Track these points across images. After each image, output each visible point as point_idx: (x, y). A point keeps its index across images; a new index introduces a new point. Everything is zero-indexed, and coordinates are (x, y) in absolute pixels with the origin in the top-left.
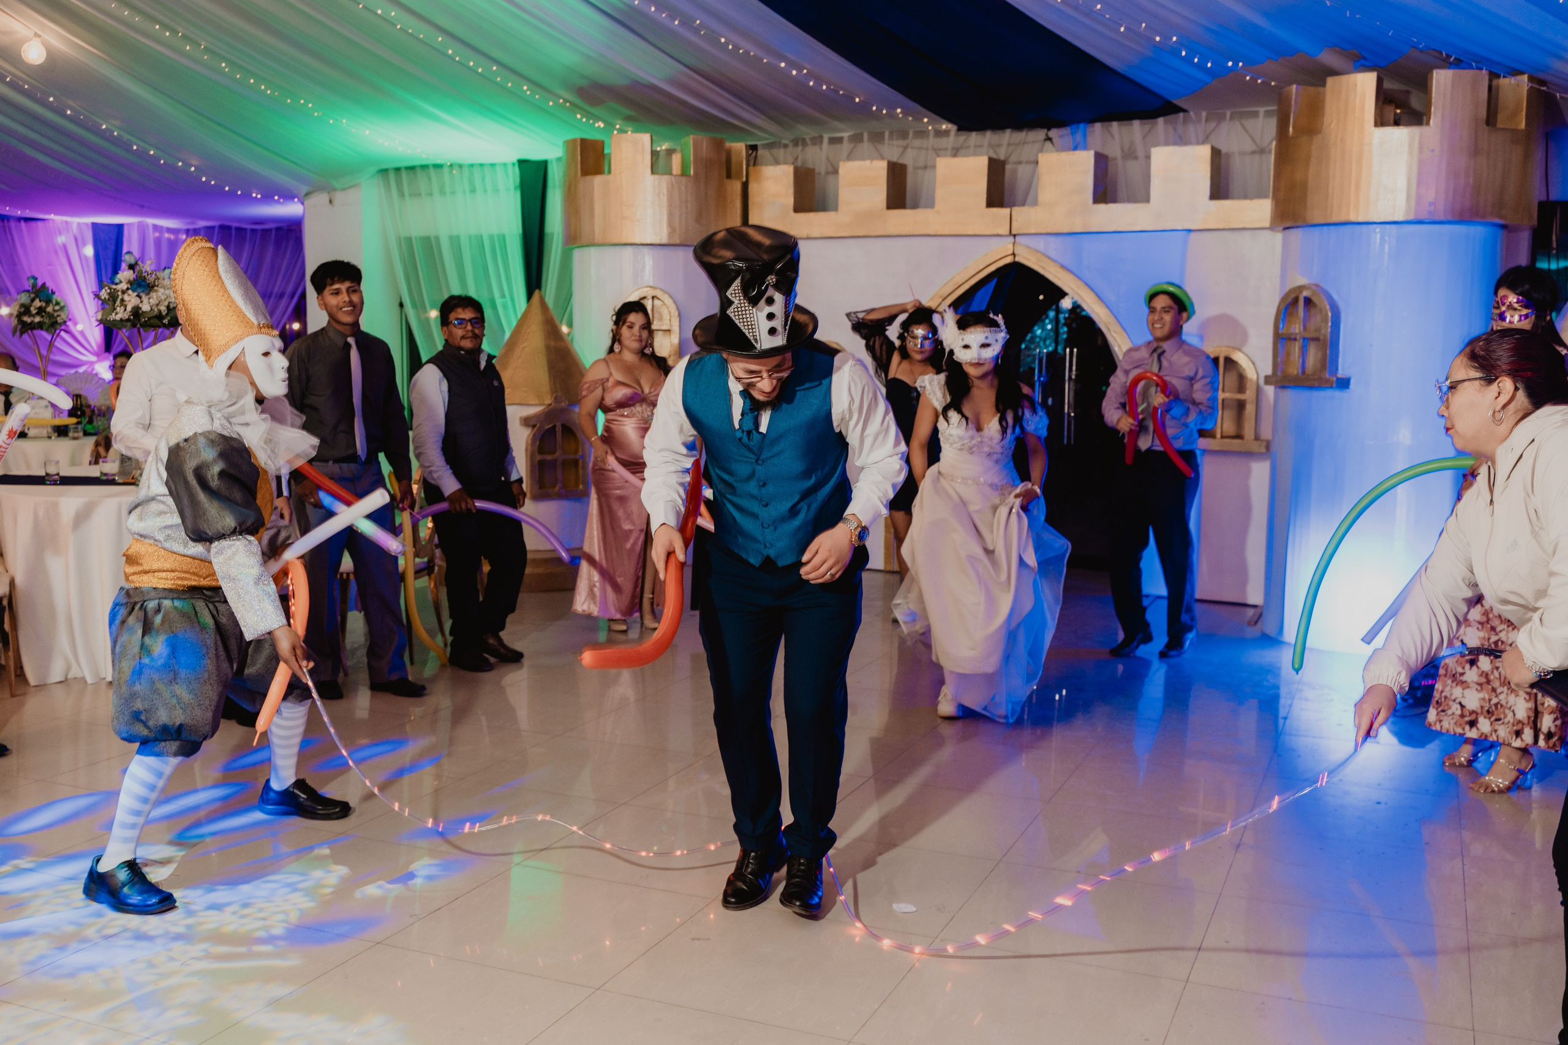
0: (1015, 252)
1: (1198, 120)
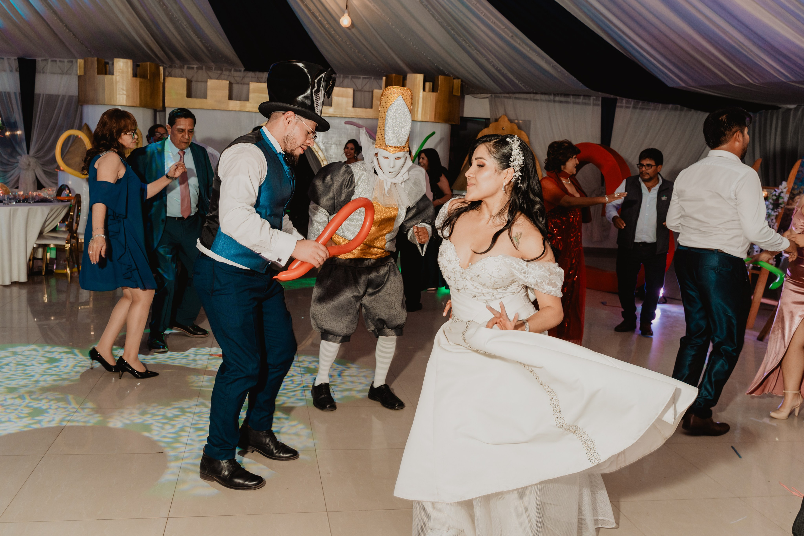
1: (340, 77)
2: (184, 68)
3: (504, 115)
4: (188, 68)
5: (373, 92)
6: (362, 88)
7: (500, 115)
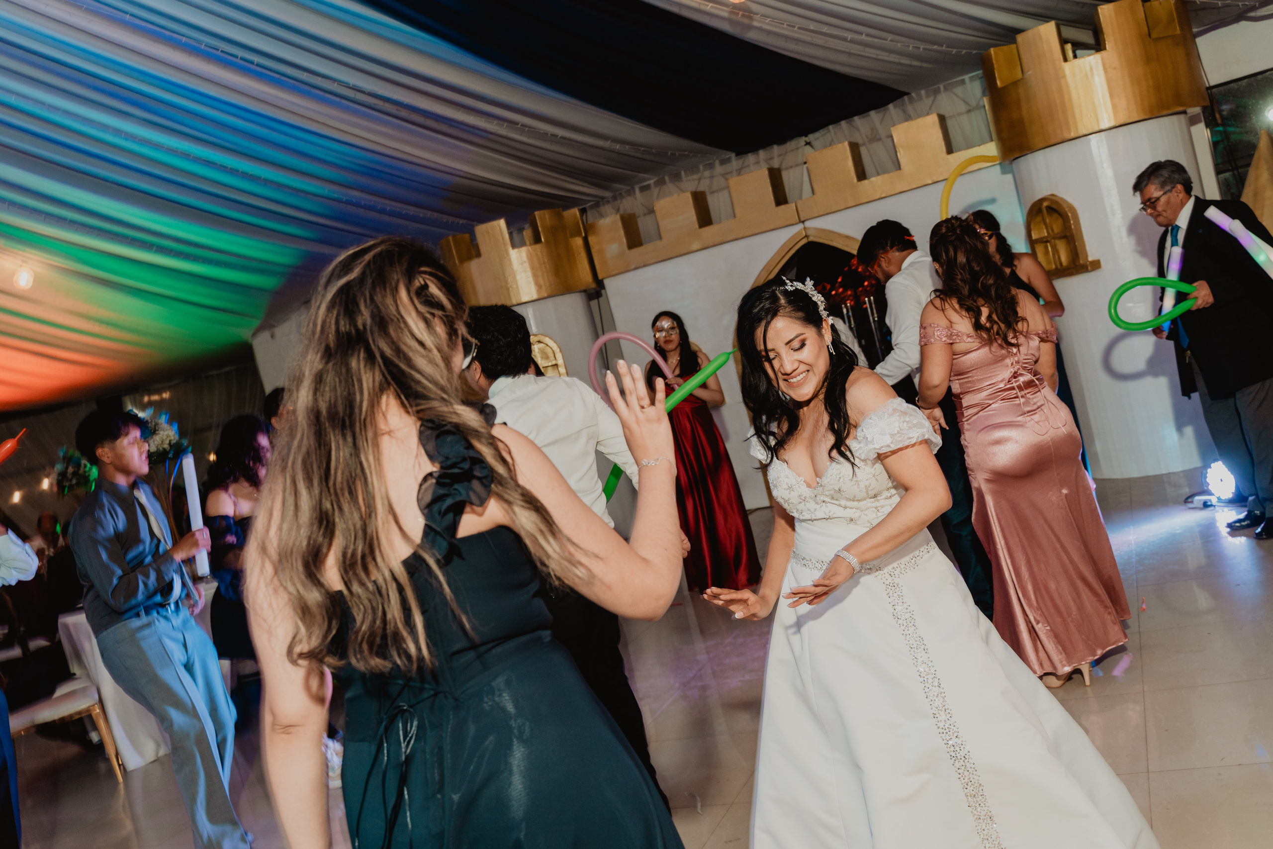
0: (807, 234)
2: (634, 192)
5: (985, 107)
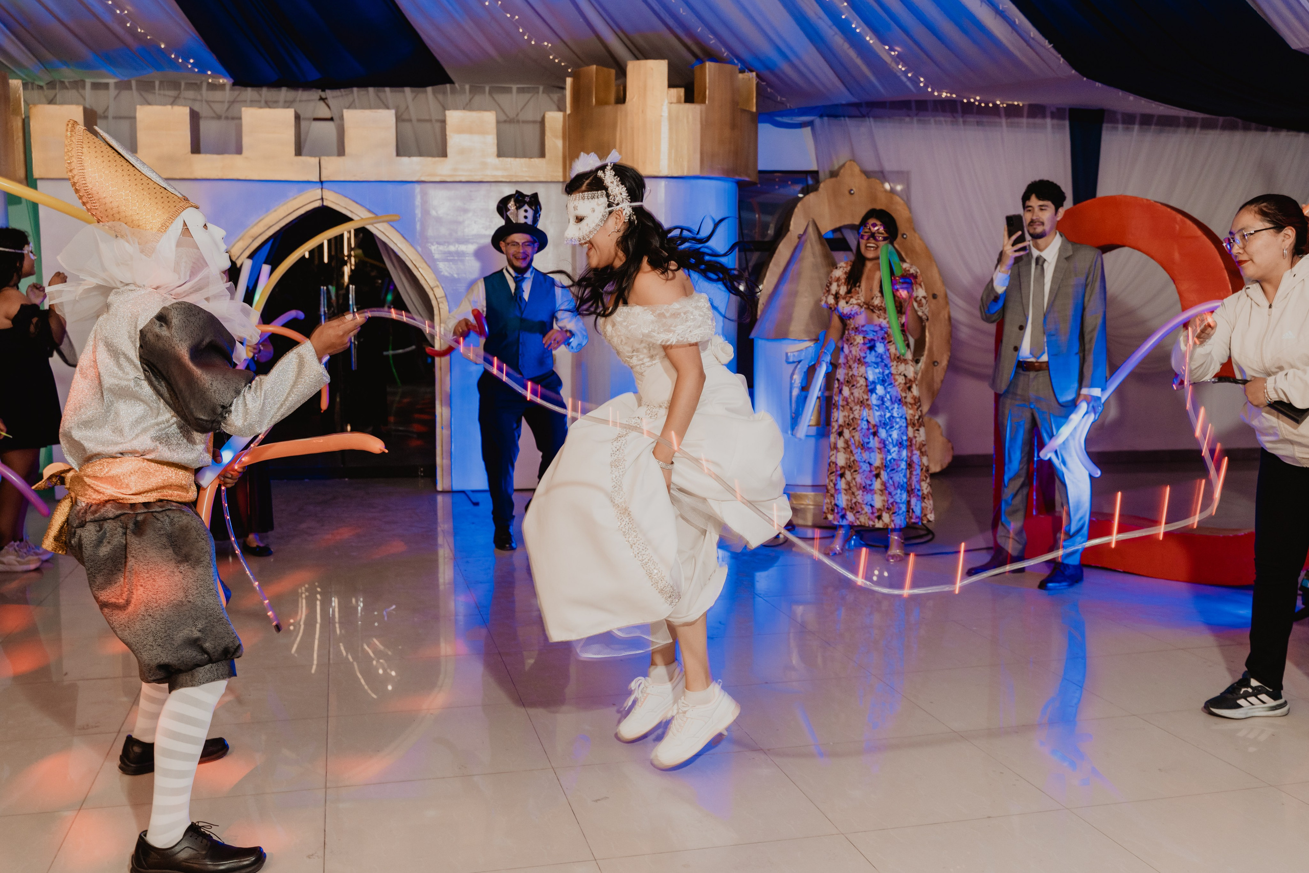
0: (324, 197)
1: (463, 91)
3: (851, 160)
4: (96, 86)
5: (542, 122)
6: (517, 115)
7: (841, 163)
